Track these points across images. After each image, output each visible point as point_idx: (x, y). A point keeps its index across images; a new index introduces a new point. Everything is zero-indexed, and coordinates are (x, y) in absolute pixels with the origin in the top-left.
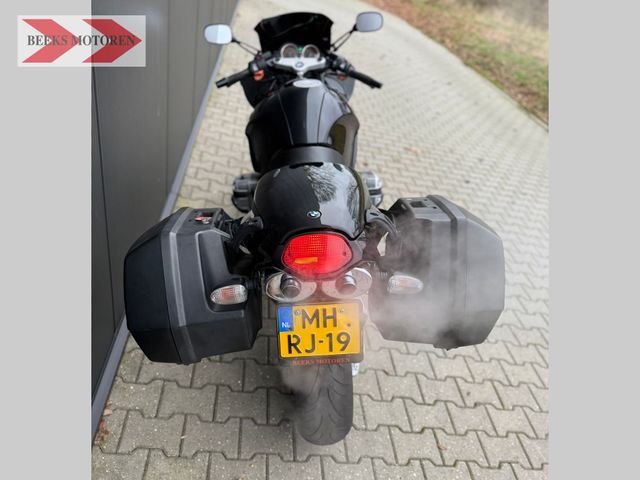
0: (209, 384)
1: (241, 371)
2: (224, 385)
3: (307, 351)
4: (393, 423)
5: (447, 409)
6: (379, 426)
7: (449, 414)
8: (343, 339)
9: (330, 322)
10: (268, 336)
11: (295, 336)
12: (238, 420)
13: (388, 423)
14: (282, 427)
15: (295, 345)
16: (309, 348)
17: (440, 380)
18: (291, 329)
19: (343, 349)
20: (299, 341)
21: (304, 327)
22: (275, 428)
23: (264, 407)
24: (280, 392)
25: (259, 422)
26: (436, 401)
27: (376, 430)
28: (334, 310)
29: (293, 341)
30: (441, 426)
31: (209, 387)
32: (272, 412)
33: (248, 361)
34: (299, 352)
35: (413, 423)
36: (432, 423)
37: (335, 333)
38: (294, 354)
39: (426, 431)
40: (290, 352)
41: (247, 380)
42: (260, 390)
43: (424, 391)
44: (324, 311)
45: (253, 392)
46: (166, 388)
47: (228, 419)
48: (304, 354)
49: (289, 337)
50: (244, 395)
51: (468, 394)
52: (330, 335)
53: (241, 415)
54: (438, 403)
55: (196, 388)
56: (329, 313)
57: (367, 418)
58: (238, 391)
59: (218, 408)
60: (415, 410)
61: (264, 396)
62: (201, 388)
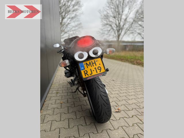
0: (66, 119)
1: (75, 114)
2: (70, 118)
3: (90, 74)
4: (124, 116)
5: (136, 110)
6: (120, 118)
7: (138, 111)
8: (99, 68)
9: (94, 64)
10: (81, 105)
11: (86, 71)
12: (77, 126)
13: (122, 117)
14: (91, 125)
15: (86, 73)
16: (91, 73)
17: (131, 104)
18: (84, 69)
19: (100, 72)
20: (87, 72)
21: (88, 67)
22: (89, 126)
23: (84, 121)
24: (88, 117)
25: (83, 125)
26: (132, 109)
27: (119, 119)
28: (94, 61)
29: (86, 72)
30: (137, 114)
31: (66, 120)
32: (87, 122)
33: (76, 112)
34: (88, 75)
35: (129, 115)
36: (134, 114)
37: (97, 67)
38: (87, 76)
39: (134, 116)
40: (86, 76)
41: (77, 116)
42: (81, 118)
43: (128, 108)
44: (92, 62)
45: (80, 118)
46: (52, 123)
47: (74, 126)
48: (90, 75)
49: (84, 71)
50: (77, 119)
51: (140, 106)
52: (95, 68)
53: (77, 125)
54: (133, 109)
55: (62, 121)
56: (93, 62)
57: (116, 117)
58: (75, 119)
59: (70, 124)
60: (128, 112)
61: (83, 119)
62: (64, 121)
